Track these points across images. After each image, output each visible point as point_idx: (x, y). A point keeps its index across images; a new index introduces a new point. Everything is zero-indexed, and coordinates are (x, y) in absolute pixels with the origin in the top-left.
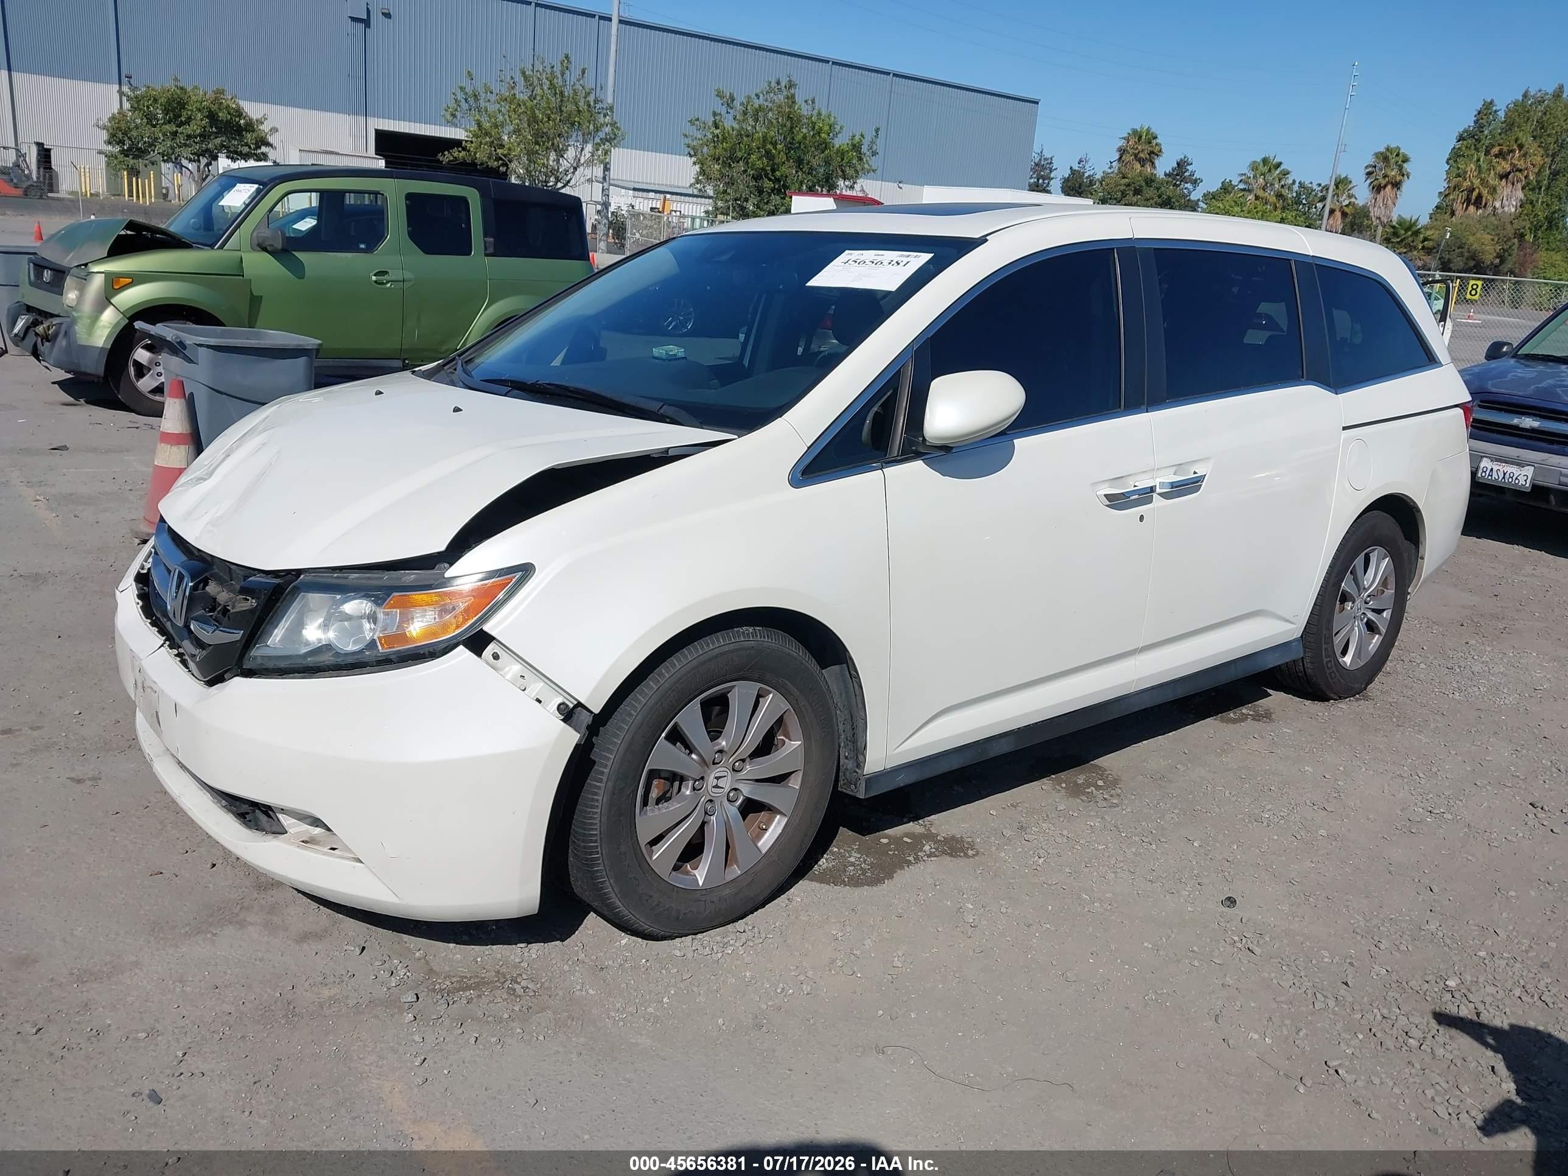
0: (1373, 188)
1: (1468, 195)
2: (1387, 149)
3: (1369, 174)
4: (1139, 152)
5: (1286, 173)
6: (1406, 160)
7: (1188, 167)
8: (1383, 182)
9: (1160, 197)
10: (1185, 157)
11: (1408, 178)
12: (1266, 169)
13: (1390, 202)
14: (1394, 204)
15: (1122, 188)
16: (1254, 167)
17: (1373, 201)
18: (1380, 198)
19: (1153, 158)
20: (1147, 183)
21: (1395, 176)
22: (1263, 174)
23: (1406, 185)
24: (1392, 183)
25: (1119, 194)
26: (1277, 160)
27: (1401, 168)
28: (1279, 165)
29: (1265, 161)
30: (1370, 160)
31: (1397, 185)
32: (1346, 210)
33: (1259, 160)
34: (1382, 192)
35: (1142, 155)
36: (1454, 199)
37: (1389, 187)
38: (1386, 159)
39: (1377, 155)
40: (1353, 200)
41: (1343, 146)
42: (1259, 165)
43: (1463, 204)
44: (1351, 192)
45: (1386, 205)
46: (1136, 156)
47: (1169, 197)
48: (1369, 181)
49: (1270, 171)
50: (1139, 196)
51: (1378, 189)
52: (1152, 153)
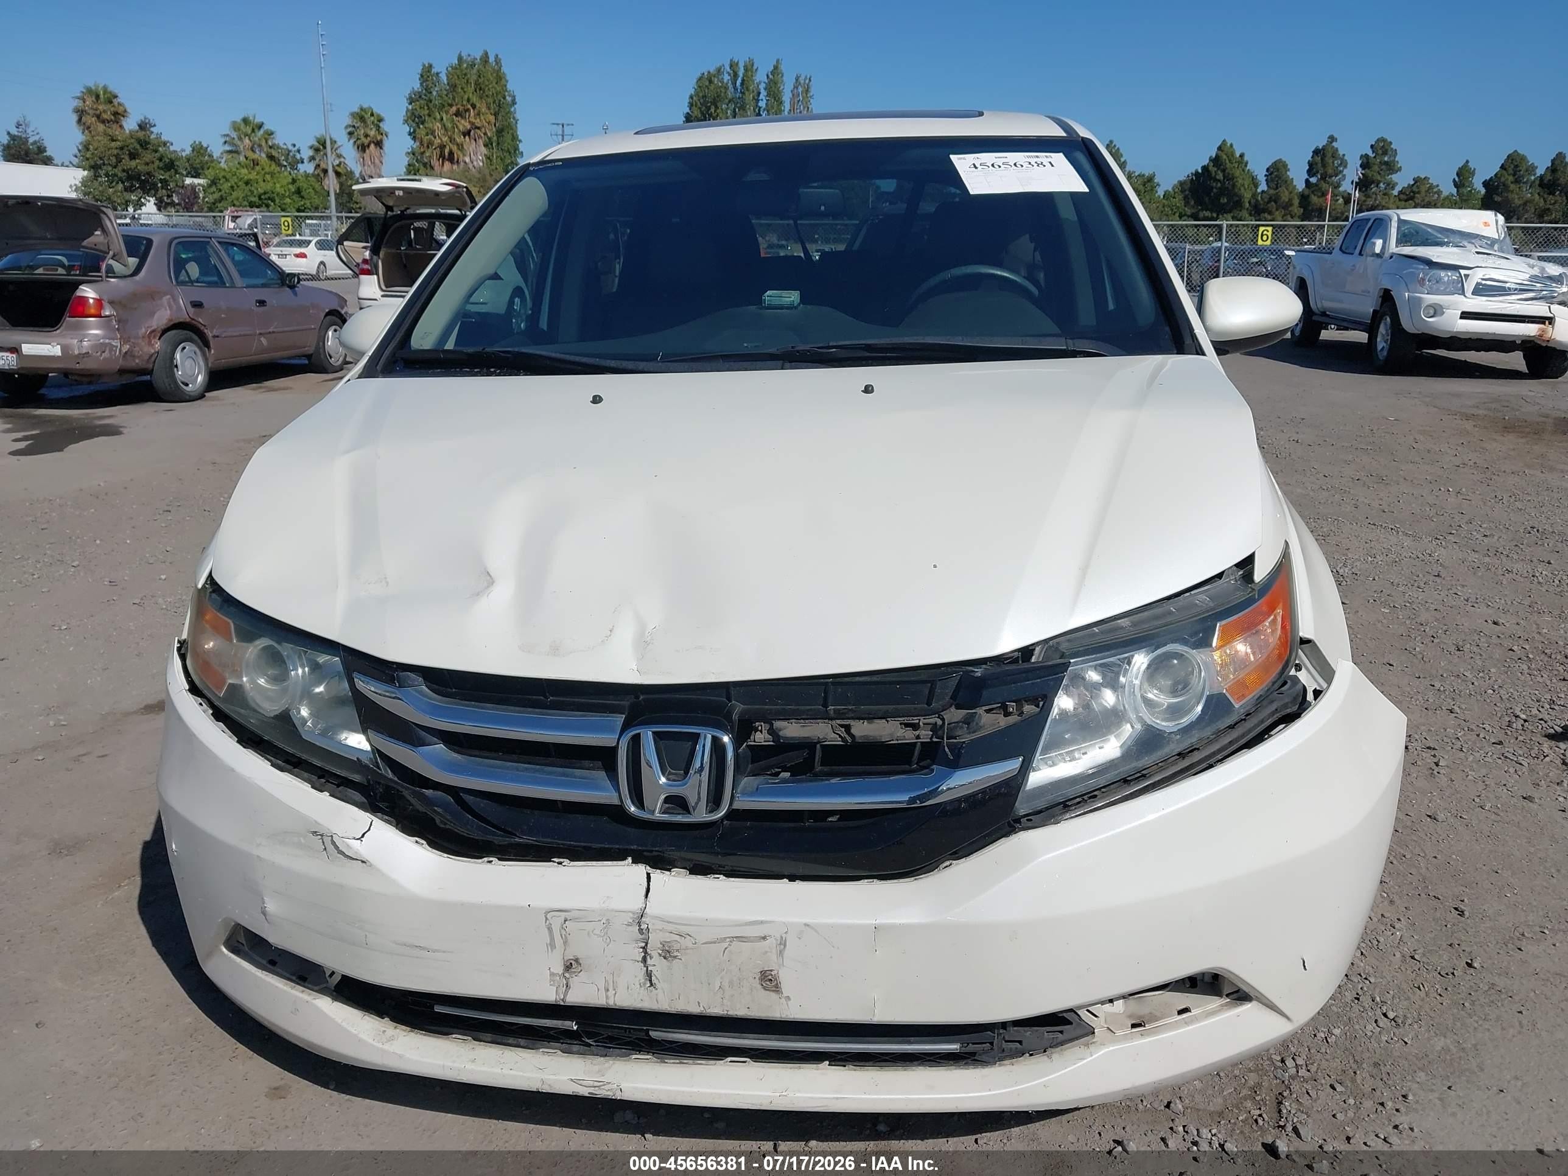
0: (358, 148)
1: (441, 152)
2: (362, 109)
3: (350, 134)
4: (101, 113)
5: (270, 134)
6: (380, 120)
7: (152, 129)
8: (366, 141)
9: (160, 160)
10: (145, 118)
11: (387, 136)
12: (249, 131)
13: (377, 161)
14: (381, 162)
15: (115, 152)
16: (235, 127)
17: (362, 160)
18: (367, 155)
19: (120, 119)
20: (141, 145)
21: (375, 136)
22: (246, 135)
23: (387, 144)
24: (373, 142)
25: (114, 160)
26: (258, 120)
27: (378, 128)
28: (260, 126)
29: (246, 121)
30: (348, 121)
31: (379, 144)
32: (339, 170)
33: (239, 121)
34: (367, 151)
35: (105, 116)
36: (430, 157)
37: (372, 146)
38: (362, 119)
39: (353, 115)
40: (342, 160)
41: (329, 106)
42: (240, 125)
43: (439, 160)
44: (338, 151)
45: (374, 163)
46: (98, 117)
47: (171, 160)
48: (352, 141)
49: (253, 131)
50: (137, 161)
51: (363, 148)
52: (116, 114)
